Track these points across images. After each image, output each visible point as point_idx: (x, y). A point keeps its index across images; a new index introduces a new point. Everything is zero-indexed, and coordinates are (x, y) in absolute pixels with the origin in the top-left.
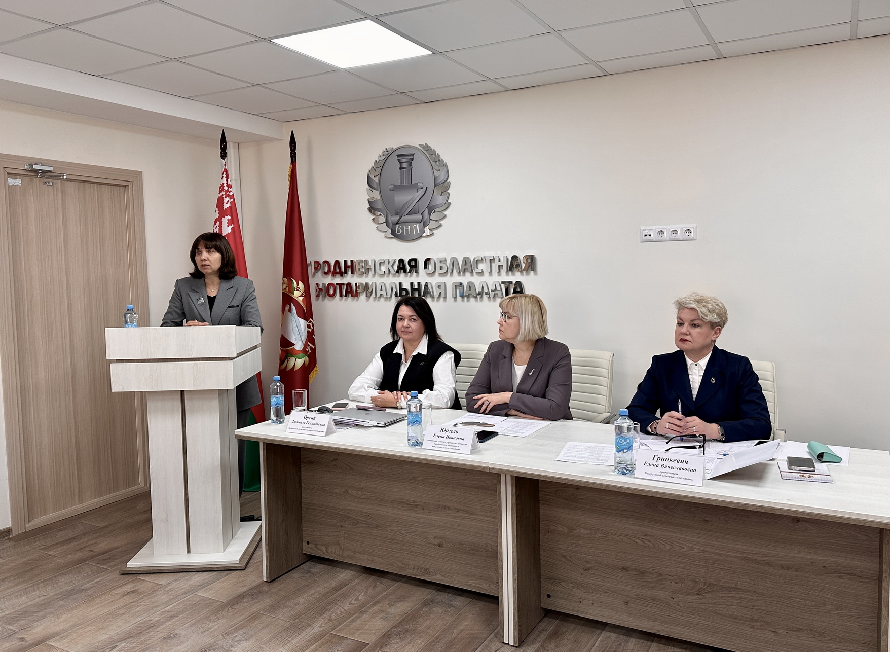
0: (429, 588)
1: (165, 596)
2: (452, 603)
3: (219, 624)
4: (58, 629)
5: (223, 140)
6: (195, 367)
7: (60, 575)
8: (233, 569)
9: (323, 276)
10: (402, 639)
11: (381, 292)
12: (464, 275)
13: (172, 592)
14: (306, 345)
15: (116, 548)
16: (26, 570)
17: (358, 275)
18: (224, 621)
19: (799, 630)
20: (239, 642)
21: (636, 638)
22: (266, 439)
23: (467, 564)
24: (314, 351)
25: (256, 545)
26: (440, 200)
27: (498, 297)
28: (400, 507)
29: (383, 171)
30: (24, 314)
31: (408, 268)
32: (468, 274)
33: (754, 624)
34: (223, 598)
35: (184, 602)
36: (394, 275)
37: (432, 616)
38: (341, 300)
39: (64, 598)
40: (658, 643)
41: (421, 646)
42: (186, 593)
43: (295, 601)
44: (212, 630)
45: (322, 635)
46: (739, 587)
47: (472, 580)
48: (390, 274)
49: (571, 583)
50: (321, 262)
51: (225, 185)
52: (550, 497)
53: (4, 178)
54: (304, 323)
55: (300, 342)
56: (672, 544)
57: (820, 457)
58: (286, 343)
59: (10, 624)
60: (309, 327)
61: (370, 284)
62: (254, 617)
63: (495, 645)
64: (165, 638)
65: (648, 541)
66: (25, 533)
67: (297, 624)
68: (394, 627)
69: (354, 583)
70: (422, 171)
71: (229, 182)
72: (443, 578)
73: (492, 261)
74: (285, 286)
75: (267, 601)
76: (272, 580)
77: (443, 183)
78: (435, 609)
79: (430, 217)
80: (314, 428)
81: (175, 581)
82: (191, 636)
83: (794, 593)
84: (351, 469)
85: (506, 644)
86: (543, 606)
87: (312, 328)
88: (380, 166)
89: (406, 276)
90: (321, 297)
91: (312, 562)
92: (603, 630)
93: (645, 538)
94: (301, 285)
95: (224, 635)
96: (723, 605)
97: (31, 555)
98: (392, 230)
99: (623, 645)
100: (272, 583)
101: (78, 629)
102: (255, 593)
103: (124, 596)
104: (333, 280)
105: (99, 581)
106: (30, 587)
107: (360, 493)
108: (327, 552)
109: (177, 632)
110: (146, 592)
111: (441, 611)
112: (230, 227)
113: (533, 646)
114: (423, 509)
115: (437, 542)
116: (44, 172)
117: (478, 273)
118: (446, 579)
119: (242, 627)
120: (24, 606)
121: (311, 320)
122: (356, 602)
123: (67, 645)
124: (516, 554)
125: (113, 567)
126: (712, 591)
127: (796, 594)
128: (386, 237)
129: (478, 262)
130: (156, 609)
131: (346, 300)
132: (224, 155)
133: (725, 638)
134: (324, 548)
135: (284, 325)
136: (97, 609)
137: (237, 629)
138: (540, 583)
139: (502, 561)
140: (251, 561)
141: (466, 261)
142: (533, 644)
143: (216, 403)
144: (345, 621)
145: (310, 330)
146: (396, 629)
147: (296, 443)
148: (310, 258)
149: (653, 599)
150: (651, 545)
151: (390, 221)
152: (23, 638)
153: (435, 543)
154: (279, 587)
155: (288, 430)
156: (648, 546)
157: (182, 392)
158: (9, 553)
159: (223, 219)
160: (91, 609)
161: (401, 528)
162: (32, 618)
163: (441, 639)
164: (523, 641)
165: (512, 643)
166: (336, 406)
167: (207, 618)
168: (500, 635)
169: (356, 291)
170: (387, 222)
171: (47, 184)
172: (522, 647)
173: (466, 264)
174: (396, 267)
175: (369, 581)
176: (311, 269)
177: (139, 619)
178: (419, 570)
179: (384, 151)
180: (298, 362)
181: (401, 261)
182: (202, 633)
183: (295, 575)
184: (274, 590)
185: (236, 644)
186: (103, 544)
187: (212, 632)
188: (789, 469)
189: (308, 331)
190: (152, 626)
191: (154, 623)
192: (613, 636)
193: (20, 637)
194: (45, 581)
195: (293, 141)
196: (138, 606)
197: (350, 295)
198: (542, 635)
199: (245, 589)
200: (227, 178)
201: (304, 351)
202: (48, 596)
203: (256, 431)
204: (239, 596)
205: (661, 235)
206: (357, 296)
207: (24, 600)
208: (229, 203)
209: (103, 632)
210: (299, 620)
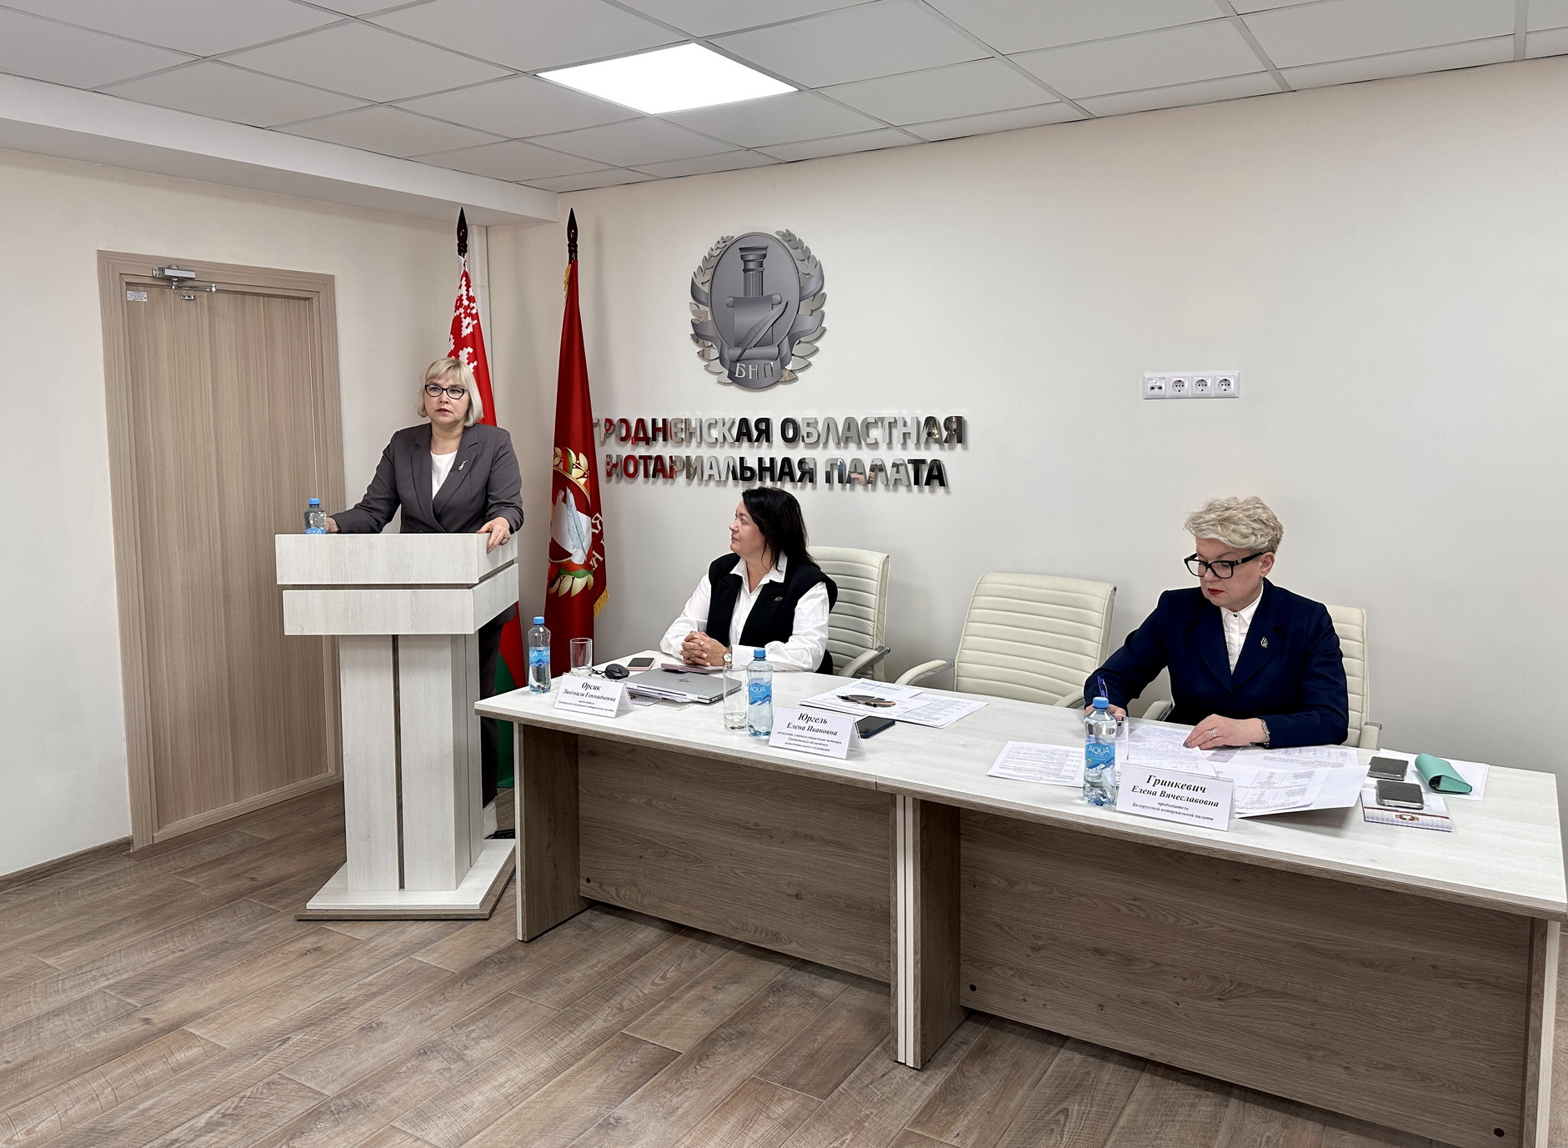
0: (779, 963)
1: (364, 959)
2: (816, 989)
3: (447, 1010)
4: (201, 1006)
5: (462, 225)
6: (413, 598)
7: (205, 917)
8: (471, 917)
9: (618, 443)
10: (734, 1048)
11: (711, 472)
12: (846, 447)
13: (376, 953)
14: (589, 556)
15: (290, 876)
16: (154, 906)
17: (674, 444)
18: (455, 1004)
19: (1388, 1067)
20: (477, 1040)
21: (1116, 1064)
22: (523, 719)
23: (840, 929)
24: (602, 565)
25: (506, 879)
26: (808, 323)
27: (902, 484)
28: (734, 832)
29: (717, 273)
30: (151, 503)
31: (755, 434)
32: (852, 446)
33: (1312, 1052)
34: (454, 967)
35: (393, 969)
36: (732, 445)
37: (782, 1011)
38: (646, 483)
39: (211, 956)
40: (1151, 1074)
41: (763, 1060)
42: (396, 955)
43: (566, 976)
44: (435, 1018)
45: (606, 1035)
46: (1289, 992)
47: (849, 955)
48: (726, 443)
49: (1010, 968)
50: (615, 420)
51: (464, 297)
52: (978, 829)
53: (121, 291)
54: (588, 521)
55: (581, 551)
56: (1177, 916)
57: (1435, 783)
58: (558, 552)
59: (129, 995)
60: (594, 526)
61: (693, 458)
62: (502, 1000)
63: (884, 1064)
64: (363, 1029)
65: (1139, 908)
66: (153, 846)
67: (568, 1015)
68: (721, 1026)
69: (659, 950)
70: (779, 276)
71: (471, 294)
72: (801, 949)
73: (893, 425)
74: (557, 461)
75: (523, 974)
76: (531, 939)
77: (815, 295)
78: (788, 999)
79: (791, 351)
80: (599, 703)
81: (380, 934)
82: (404, 1027)
83: (1380, 1007)
84: (657, 767)
85: (901, 1063)
86: (963, 1003)
87: (600, 528)
88: (714, 264)
89: (752, 447)
90: (614, 476)
91: (595, 910)
92: (1062, 1047)
93: (1132, 902)
94: (583, 460)
95: (455, 1028)
96: (1262, 1018)
97: (162, 883)
98: (729, 370)
99: (1092, 1075)
100: (530, 944)
101: (230, 1008)
102: (503, 959)
103: (302, 955)
104: (633, 450)
105: (263, 931)
106: (159, 935)
107: (670, 805)
108: (618, 897)
109: (382, 1019)
110: (335, 952)
111: (798, 1003)
112: (472, 365)
113: (945, 1068)
114: (772, 837)
115: (792, 891)
116: (181, 280)
117: (869, 445)
118: (806, 951)
119: (482, 1015)
120: (151, 966)
121: (598, 515)
122: (663, 982)
123: (214, 1033)
124: (919, 920)
125: (286, 906)
126: (1244, 996)
127: (1384, 1008)
128: (719, 382)
129: (870, 426)
130: (351, 980)
131: (654, 483)
132: (463, 249)
133: (1264, 1072)
134: (613, 890)
135: (556, 522)
136: (260, 976)
137: (474, 1020)
138: (958, 967)
139: (896, 931)
140: (499, 905)
141: (850, 423)
142: (945, 1065)
143: (446, 655)
144: (644, 1012)
145: (597, 532)
146: (724, 1030)
147: (569, 727)
148: (598, 414)
149: (1144, 1003)
150: (1143, 915)
151: (727, 357)
152: (148, 1019)
153: (790, 892)
154: (542, 951)
155: (558, 705)
156: (1139, 916)
157: (395, 638)
158: (129, 878)
159: (461, 353)
160: (253, 976)
161: (734, 866)
162: (163, 987)
163: (795, 1052)
164: (929, 1061)
165: (911, 1063)
166: (636, 663)
167: (430, 999)
168: (891, 1049)
169: (671, 467)
170: (721, 358)
171: (187, 298)
172: (926, 1069)
173: (849, 430)
174: (735, 431)
175: (683, 947)
176: (599, 433)
177: (323, 995)
178: (764, 934)
179: (719, 242)
180: (578, 583)
181: (744, 422)
182: (421, 1022)
183: (568, 931)
184: (534, 956)
185: (473, 1043)
186: (271, 869)
187: (435, 1022)
188: (1379, 803)
189: (593, 534)
190: (343, 1008)
191: (347, 1003)
192: (1078, 1058)
193: (145, 1017)
194: (183, 926)
195: (572, 225)
196: (323, 975)
197: (661, 475)
198: (961, 1052)
199: (489, 952)
200: (468, 286)
201: (587, 566)
202: (186, 952)
203: (509, 704)
204: (478, 964)
205: (1178, 388)
206: (671, 477)
207: (150, 957)
208: (471, 327)
209: (270, 1015)
210: (572, 1007)
